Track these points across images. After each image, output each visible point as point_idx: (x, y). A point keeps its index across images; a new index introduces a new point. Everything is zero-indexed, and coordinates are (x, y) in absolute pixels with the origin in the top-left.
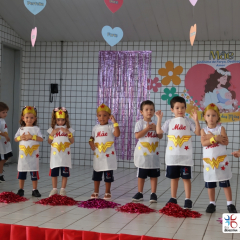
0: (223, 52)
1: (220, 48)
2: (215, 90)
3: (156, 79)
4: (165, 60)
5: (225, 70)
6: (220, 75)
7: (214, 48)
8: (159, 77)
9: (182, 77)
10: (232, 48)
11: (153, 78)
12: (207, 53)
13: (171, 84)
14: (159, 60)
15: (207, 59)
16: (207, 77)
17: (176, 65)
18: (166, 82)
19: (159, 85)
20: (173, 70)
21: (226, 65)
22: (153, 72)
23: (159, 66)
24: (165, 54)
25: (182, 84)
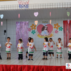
0: (46, 21)
1: (45, 21)
2: (44, 31)
3: (30, 28)
4: (32, 24)
5: (46, 26)
6: (45, 27)
7: (43, 21)
8: (31, 28)
9: (36, 28)
10: (48, 20)
11: (29, 28)
12: (42, 22)
13: (34, 29)
14: (30, 24)
15: (42, 23)
16: (42, 27)
17: (34, 25)
18: (32, 29)
19: (31, 30)
20: (34, 26)
21: (46, 25)
22: (29, 27)
23: (31, 25)
24: (32, 22)
25: (36, 29)
